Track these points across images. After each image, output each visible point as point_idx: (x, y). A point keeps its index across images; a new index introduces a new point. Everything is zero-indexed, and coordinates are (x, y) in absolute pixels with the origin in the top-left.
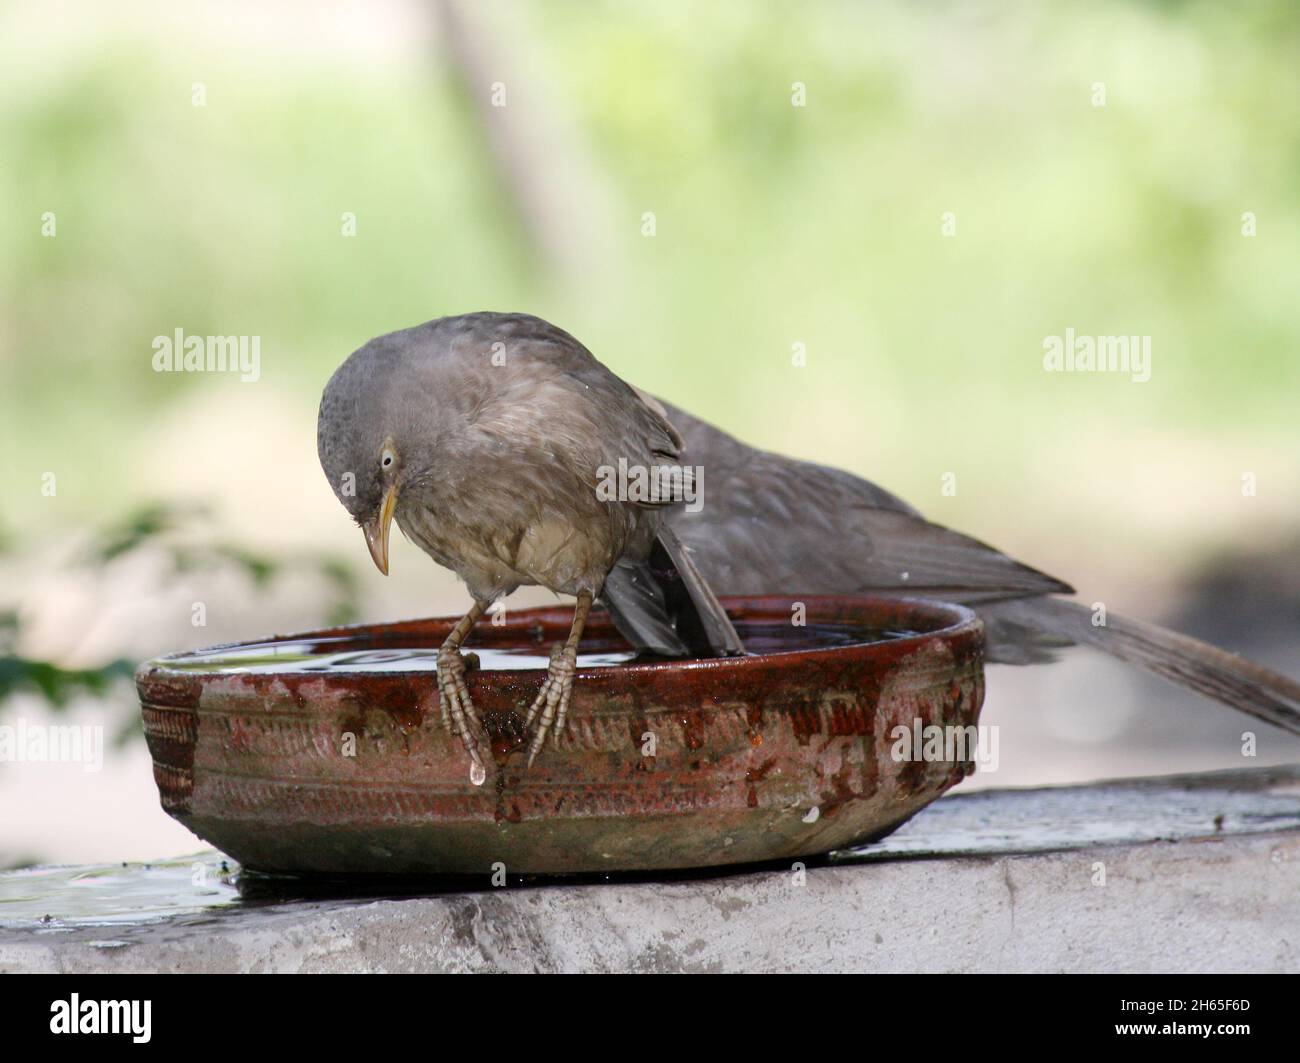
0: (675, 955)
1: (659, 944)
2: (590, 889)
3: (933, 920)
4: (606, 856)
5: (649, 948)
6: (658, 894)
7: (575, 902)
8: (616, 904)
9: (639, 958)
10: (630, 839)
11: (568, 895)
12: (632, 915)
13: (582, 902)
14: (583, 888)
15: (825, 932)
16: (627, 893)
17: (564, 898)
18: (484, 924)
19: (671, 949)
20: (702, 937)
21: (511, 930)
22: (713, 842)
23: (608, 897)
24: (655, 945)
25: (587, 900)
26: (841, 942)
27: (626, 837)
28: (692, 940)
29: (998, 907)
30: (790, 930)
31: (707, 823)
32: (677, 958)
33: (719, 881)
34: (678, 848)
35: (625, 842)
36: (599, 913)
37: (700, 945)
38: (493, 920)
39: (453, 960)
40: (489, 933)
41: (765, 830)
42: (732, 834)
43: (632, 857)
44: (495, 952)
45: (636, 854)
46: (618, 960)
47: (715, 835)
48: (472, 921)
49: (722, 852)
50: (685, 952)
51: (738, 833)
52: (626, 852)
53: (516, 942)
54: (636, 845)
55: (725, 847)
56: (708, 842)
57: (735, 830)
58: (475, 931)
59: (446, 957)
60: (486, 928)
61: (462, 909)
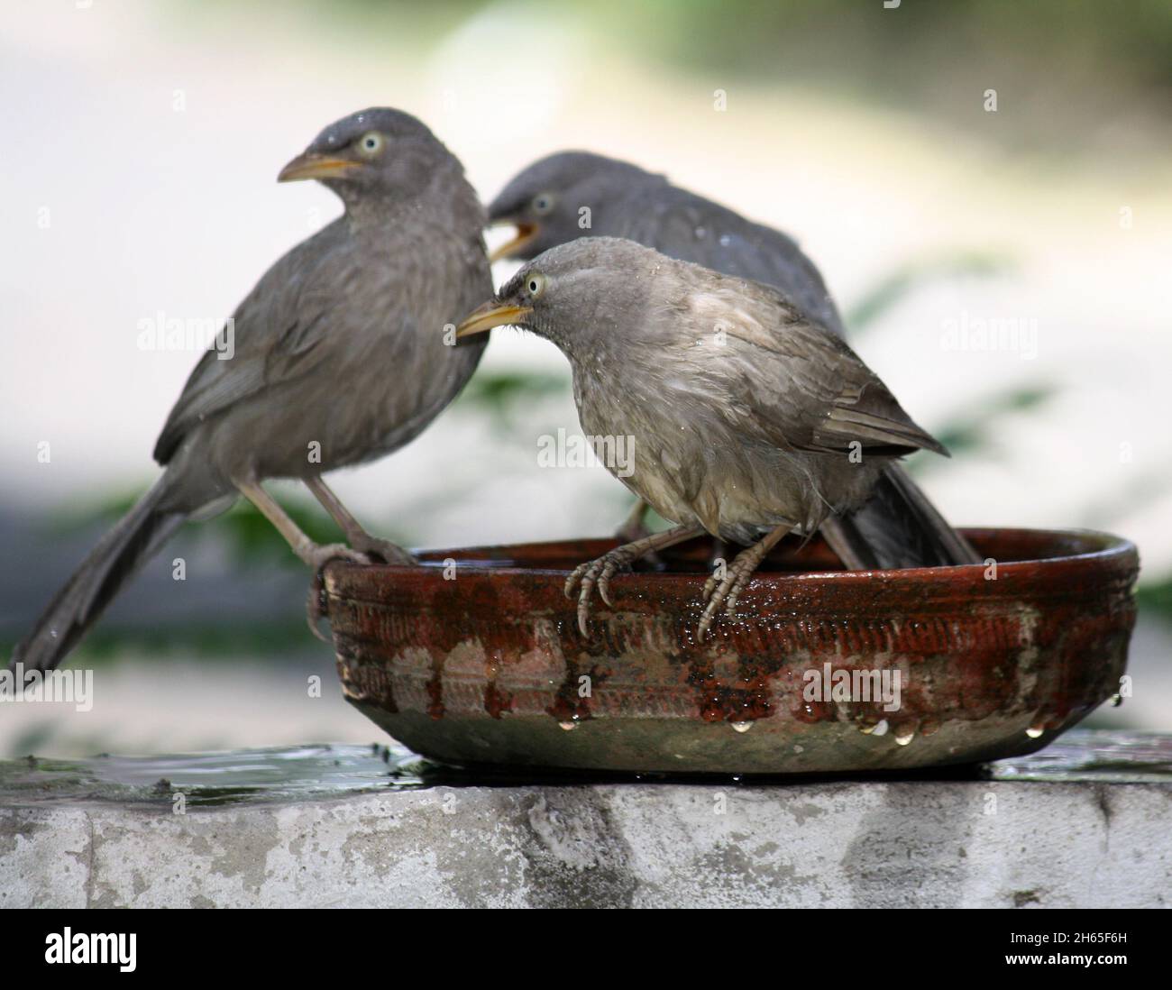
0: (744, 856)
1: (728, 845)
2: (666, 788)
3: (1021, 839)
4: (679, 756)
5: (717, 847)
6: (730, 796)
7: (648, 799)
8: (688, 803)
9: (706, 856)
10: (697, 741)
11: (642, 792)
12: (703, 816)
13: (655, 799)
14: (659, 787)
15: (905, 843)
16: (700, 794)
17: (637, 795)
18: (546, 814)
19: (739, 850)
20: (774, 840)
21: (577, 822)
22: (783, 748)
23: (682, 798)
24: (723, 844)
25: (661, 798)
26: (922, 854)
27: (693, 739)
28: (763, 843)
29: (1092, 830)
30: (868, 839)
31: (769, 730)
32: (746, 859)
33: (797, 788)
34: (748, 752)
35: (694, 744)
36: (671, 811)
37: (771, 847)
38: (557, 813)
39: (508, 847)
40: (550, 823)
41: (835, 740)
42: (801, 742)
43: (705, 759)
44: (554, 842)
45: (708, 756)
46: (684, 857)
47: (782, 742)
48: (530, 811)
49: (794, 759)
50: (755, 853)
51: (806, 741)
52: (698, 754)
53: (581, 834)
54: (706, 748)
55: (797, 755)
56: (777, 749)
57: (802, 739)
58: (532, 821)
59: (500, 843)
60: (548, 818)
61: (521, 799)
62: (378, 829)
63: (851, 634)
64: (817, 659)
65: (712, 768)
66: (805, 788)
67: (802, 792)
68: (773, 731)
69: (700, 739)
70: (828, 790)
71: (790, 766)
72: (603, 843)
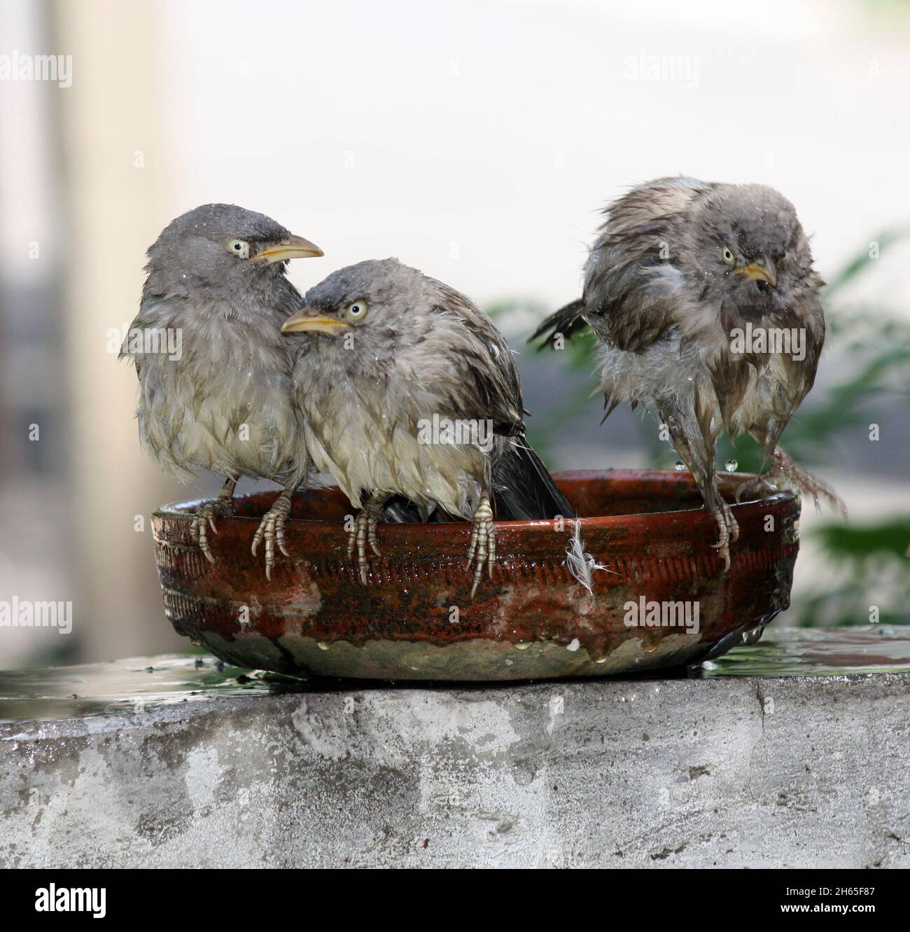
0: (468, 745)
1: (455, 736)
2: (405, 692)
3: (693, 725)
4: (414, 668)
5: (446, 739)
6: (456, 698)
7: (390, 702)
8: (423, 704)
9: (437, 746)
10: (427, 657)
11: (386, 696)
12: (434, 713)
13: (396, 702)
14: (399, 691)
15: (599, 731)
16: (432, 696)
17: (381, 698)
18: (307, 716)
19: (465, 741)
20: (492, 732)
21: (332, 722)
22: (497, 662)
23: (417, 699)
24: (451, 737)
25: (400, 701)
26: (613, 740)
27: (424, 655)
28: (483, 734)
29: (750, 716)
30: (569, 729)
31: (483, 647)
32: (470, 748)
33: (511, 690)
34: (469, 665)
35: (424, 659)
36: (409, 711)
37: (490, 737)
38: (316, 715)
39: (275, 743)
40: (310, 723)
41: (538, 655)
42: (509, 657)
43: (435, 670)
44: (313, 739)
45: (438, 668)
46: (419, 747)
47: (495, 657)
48: (293, 714)
49: (507, 670)
50: (477, 743)
51: (514, 656)
52: (428, 666)
53: (336, 731)
54: (434, 662)
55: (508, 667)
56: (491, 663)
57: (512, 654)
58: (295, 722)
59: (269, 740)
60: (308, 719)
61: (285, 705)
62: (170, 731)
63: (547, 571)
64: (519, 592)
65: (442, 677)
66: (517, 690)
67: (514, 693)
68: (487, 648)
69: (428, 655)
70: (535, 691)
71: (503, 675)
72: (353, 738)
